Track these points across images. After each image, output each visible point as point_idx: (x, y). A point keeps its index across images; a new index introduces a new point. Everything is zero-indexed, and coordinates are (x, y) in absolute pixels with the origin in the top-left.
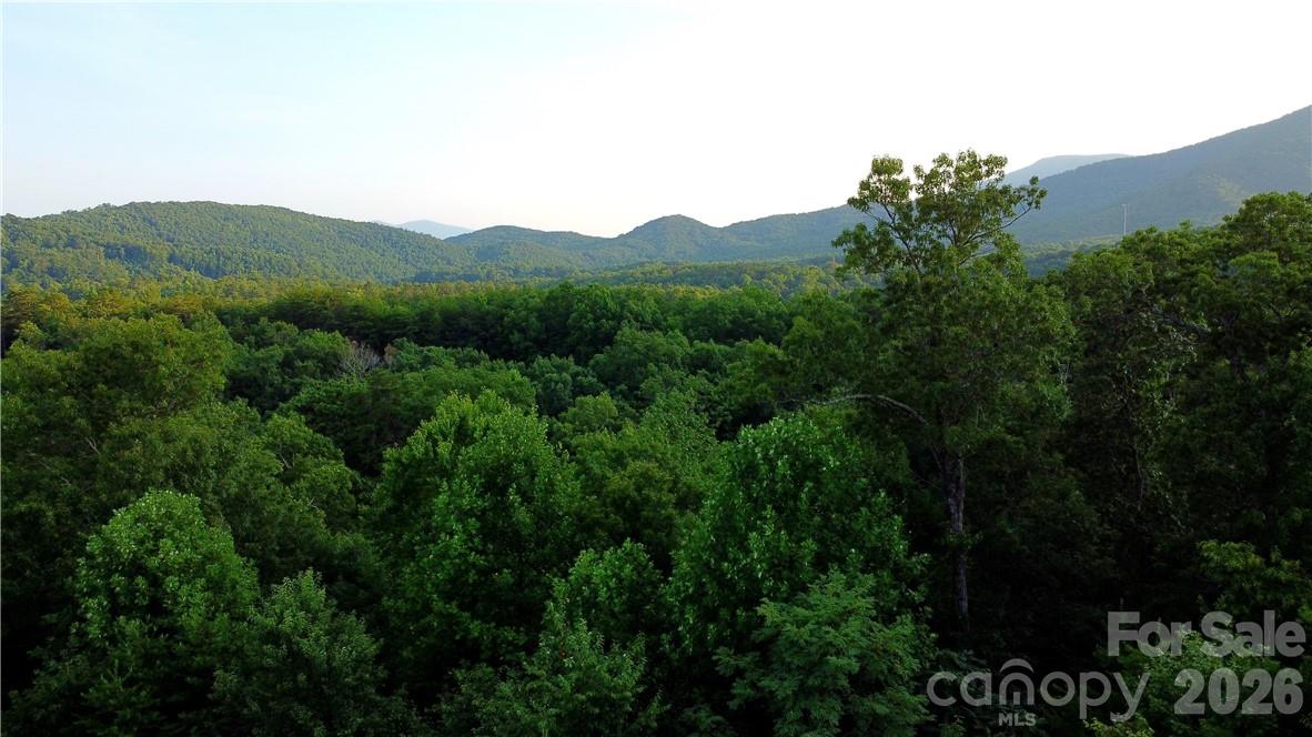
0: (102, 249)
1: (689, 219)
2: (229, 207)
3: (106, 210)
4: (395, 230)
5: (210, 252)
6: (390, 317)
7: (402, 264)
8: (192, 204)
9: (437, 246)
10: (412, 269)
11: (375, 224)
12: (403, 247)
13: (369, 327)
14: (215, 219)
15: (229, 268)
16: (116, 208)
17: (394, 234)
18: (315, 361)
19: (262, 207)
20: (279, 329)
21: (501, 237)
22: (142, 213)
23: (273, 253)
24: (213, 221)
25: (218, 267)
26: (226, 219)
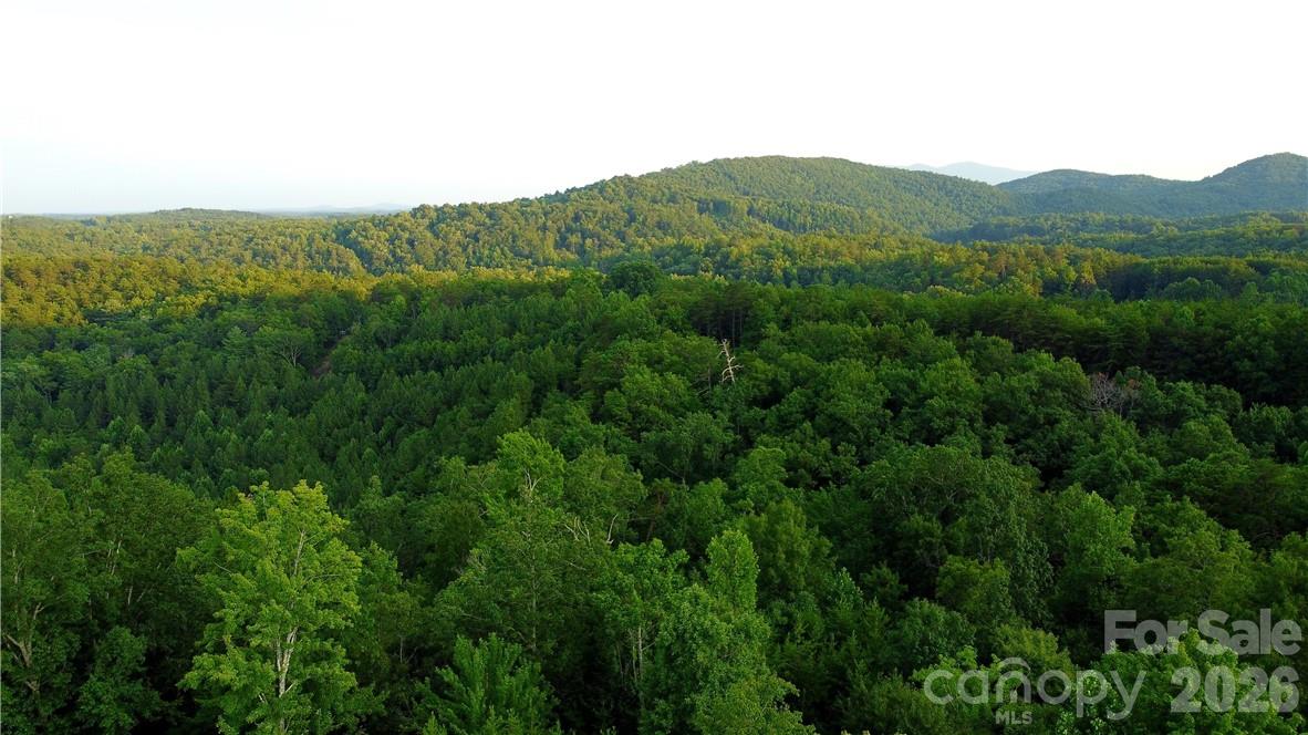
0: (696, 203)
2: (795, 161)
3: (694, 167)
4: (950, 178)
5: (783, 205)
7: (956, 213)
8: (765, 159)
9: (993, 195)
10: (965, 218)
11: (930, 173)
12: (958, 195)
14: (784, 172)
15: (798, 221)
16: (702, 165)
17: (948, 182)
22: (723, 169)
24: (782, 174)
25: (789, 220)
26: (793, 172)
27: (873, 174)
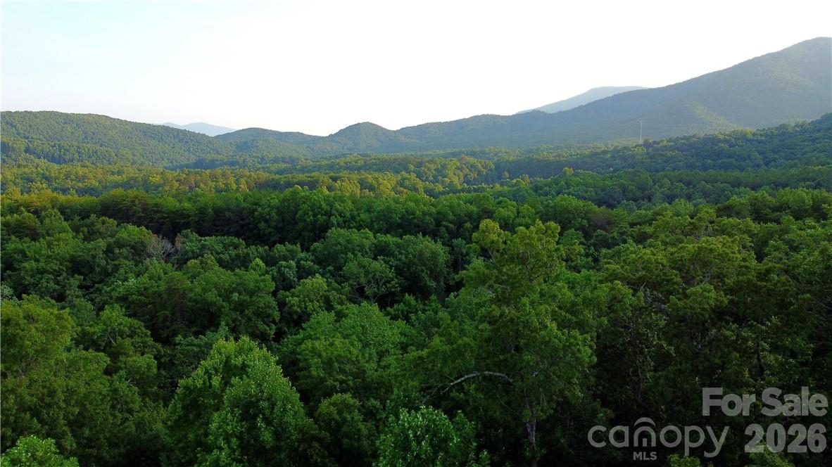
1: (374, 124)
2: (67, 115)
4: (182, 131)
5: (55, 146)
6: (178, 211)
7: (186, 154)
9: (210, 142)
10: (194, 156)
12: (186, 142)
13: (165, 218)
14: (58, 123)
15: (67, 157)
17: (180, 134)
18: (128, 248)
19: (90, 115)
20: (103, 223)
21: (253, 135)
22: (6, 119)
23: (98, 147)
24: (56, 124)
25: (60, 156)
26: (65, 123)
27: (127, 127)
